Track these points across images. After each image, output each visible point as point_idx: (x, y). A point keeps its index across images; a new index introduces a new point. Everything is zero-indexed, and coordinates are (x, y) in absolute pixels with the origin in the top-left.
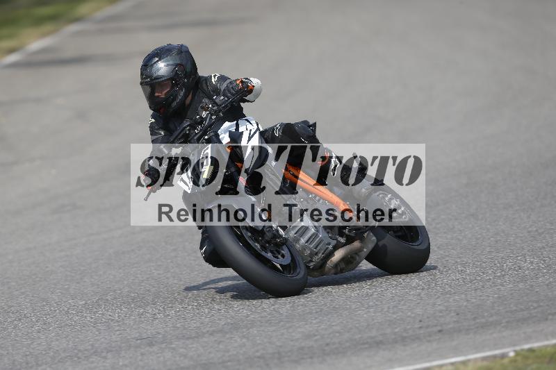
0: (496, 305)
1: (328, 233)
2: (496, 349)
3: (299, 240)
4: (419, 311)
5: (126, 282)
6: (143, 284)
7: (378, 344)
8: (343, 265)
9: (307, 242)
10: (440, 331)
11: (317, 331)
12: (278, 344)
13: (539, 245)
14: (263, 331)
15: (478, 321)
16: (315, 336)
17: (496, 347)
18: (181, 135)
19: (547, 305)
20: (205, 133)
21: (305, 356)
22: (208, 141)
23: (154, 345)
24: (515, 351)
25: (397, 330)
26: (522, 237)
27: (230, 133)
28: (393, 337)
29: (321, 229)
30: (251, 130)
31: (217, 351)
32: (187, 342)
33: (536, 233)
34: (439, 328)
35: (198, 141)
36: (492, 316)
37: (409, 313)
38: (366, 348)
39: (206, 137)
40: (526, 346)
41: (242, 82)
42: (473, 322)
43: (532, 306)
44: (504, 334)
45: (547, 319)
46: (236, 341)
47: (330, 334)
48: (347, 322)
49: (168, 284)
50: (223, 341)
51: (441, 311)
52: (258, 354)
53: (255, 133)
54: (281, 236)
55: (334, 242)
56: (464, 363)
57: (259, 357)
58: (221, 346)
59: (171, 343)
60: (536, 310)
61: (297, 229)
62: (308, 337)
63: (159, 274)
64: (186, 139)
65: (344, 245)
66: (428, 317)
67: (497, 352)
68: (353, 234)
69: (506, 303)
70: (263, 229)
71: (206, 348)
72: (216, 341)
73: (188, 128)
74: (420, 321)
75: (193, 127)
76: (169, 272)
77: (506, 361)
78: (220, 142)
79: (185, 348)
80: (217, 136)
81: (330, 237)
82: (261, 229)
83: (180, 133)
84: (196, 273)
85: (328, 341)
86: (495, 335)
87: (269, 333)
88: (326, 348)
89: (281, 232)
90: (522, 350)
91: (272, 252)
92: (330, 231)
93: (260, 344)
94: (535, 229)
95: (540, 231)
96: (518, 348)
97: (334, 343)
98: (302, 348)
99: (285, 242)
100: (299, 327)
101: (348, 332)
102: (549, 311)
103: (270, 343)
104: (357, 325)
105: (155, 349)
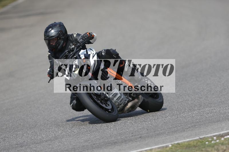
0: (163, 126)
1: (125, 96)
2: (164, 144)
3: (114, 99)
4: (131, 129)
5: (11, 121)
6: (18, 122)
7: (115, 143)
8: (131, 109)
9: (117, 100)
10: (140, 137)
11: (90, 139)
12: (74, 145)
13: (180, 100)
14: (67, 139)
15: (156, 132)
16: (89, 141)
17: (164, 143)
18: (64, 56)
19: (185, 125)
20: (74, 55)
21: (85, 149)
22: (76, 58)
23: (23, 147)
24: (171, 144)
25: (122, 137)
26: (173, 97)
27: (85, 54)
28: (121, 140)
29: (122, 94)
30: (93, 53)
31: (49, 148)
32: (37, 145)
33: (179, 96)
34: (140, 136)
35: (71, 58)
36: (161, 130)
37: (127, 130)
38: (110, 145)
39: (75, 56)
40: (176, 142)
41: (89, 33)
42: (154, 133)
43: (178, 125)
44: (167, 137)
45: (184, 131)
46: (56, 144)
47: (95, 140)
48: (102, 134)
49: (28, 121)
50: (51, 144)
51: (141, 129)
52: (65, 149)
53: (95, 54)
54: (107, 97)
55: (128, 100)
56: (151, 150)
57: (66, 150)
58: (50, 146)
59: (30, 146)
60: (180, 127)
61: (113, 94)
62: (86, 141)
63: (24, 117)
64: (67, 57)
65: (131, 101)
66: (135, 132)
67: (164, 145)
68: (135, 96)
69: (167, 124)
70: (100, 94)
71: (44, 147)
72: (48, 144)
73: (67, 53)
74: (132, 133)
75: (69, 52)
76: (28, 116)
77: (168, 149)
78: (80, 58)
79: (36, 148)
80: (79, 56)
81: (126, 98)
82: (99, 94)
83: (64, 55)
84: (39, 116)
85: (94, 143)
86: (163, 138)
87: (70, 140)
88: (94, 146)
89: (107, 95)
90: (175, 144)
91: (105, 104)
92: (125, 95)
93: (66, 145)
94: (179, 94)
95: (181, 95)
96: (172, 143)
97: (97, 144)
98: (84, 146)
99: (109, 99)
100: (82, 137)
101: (102, 139)
102: (185, 128)
103: (70, 144)
104: (106, 136)
105: (23, 148)
